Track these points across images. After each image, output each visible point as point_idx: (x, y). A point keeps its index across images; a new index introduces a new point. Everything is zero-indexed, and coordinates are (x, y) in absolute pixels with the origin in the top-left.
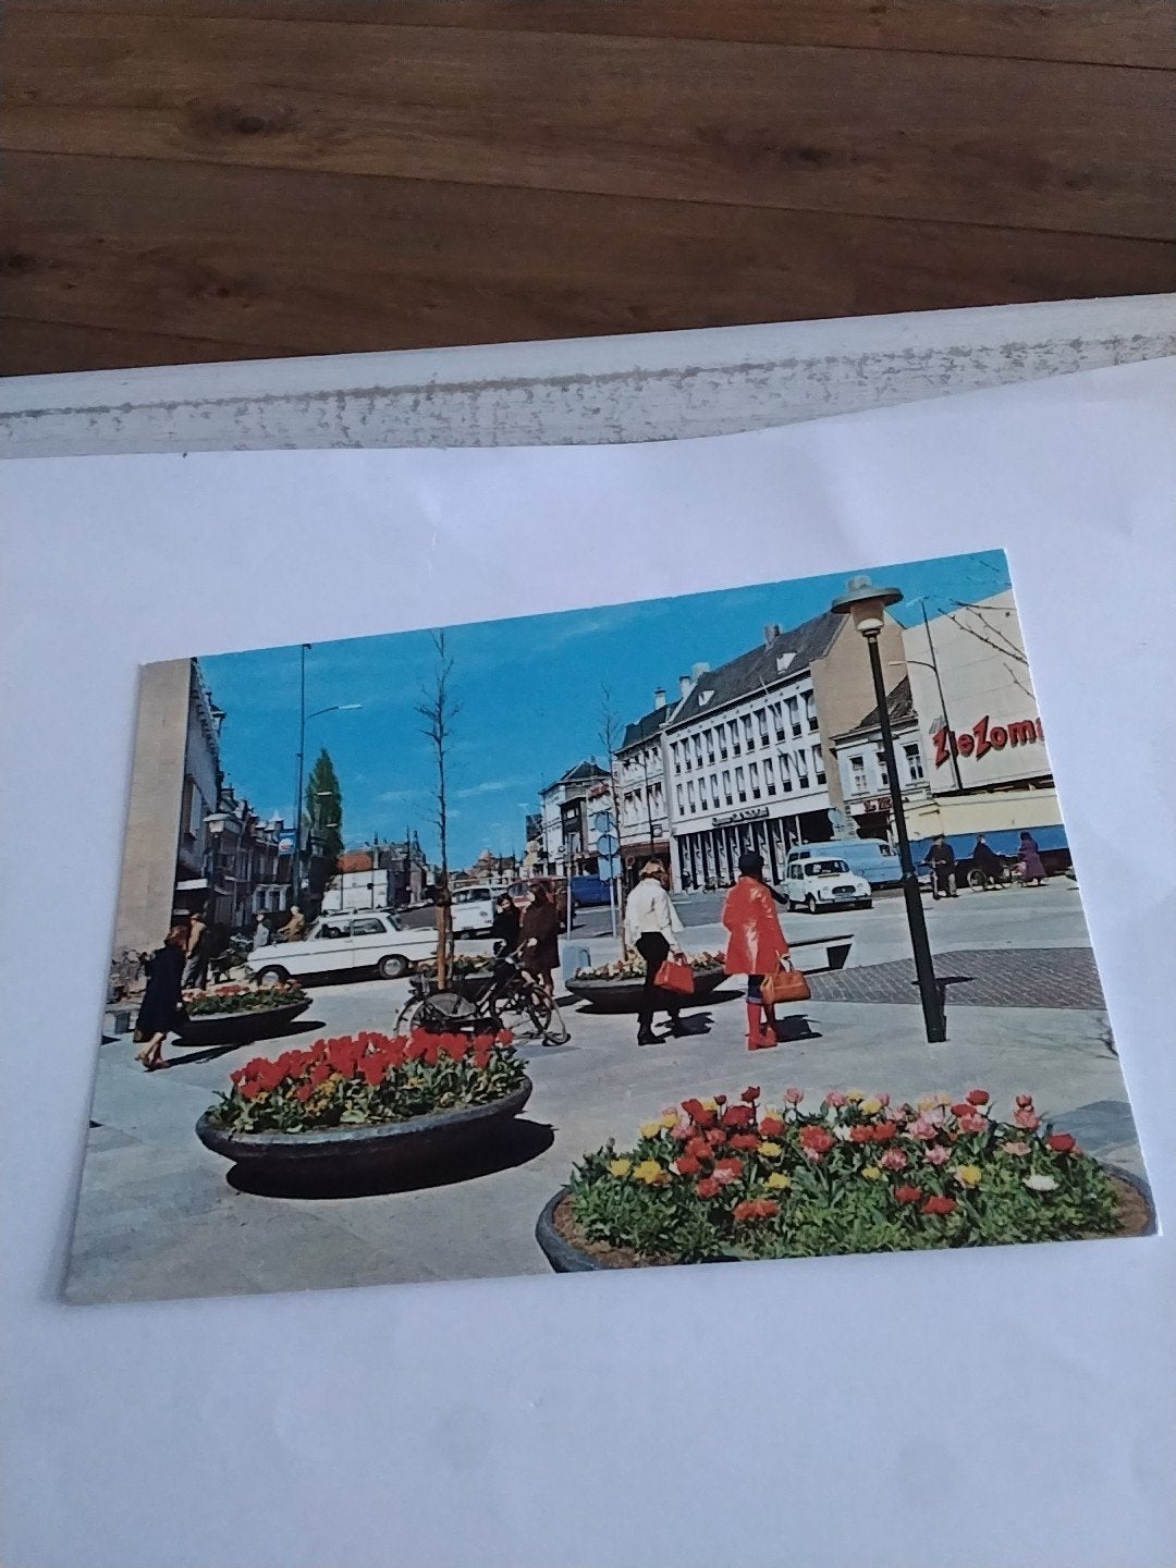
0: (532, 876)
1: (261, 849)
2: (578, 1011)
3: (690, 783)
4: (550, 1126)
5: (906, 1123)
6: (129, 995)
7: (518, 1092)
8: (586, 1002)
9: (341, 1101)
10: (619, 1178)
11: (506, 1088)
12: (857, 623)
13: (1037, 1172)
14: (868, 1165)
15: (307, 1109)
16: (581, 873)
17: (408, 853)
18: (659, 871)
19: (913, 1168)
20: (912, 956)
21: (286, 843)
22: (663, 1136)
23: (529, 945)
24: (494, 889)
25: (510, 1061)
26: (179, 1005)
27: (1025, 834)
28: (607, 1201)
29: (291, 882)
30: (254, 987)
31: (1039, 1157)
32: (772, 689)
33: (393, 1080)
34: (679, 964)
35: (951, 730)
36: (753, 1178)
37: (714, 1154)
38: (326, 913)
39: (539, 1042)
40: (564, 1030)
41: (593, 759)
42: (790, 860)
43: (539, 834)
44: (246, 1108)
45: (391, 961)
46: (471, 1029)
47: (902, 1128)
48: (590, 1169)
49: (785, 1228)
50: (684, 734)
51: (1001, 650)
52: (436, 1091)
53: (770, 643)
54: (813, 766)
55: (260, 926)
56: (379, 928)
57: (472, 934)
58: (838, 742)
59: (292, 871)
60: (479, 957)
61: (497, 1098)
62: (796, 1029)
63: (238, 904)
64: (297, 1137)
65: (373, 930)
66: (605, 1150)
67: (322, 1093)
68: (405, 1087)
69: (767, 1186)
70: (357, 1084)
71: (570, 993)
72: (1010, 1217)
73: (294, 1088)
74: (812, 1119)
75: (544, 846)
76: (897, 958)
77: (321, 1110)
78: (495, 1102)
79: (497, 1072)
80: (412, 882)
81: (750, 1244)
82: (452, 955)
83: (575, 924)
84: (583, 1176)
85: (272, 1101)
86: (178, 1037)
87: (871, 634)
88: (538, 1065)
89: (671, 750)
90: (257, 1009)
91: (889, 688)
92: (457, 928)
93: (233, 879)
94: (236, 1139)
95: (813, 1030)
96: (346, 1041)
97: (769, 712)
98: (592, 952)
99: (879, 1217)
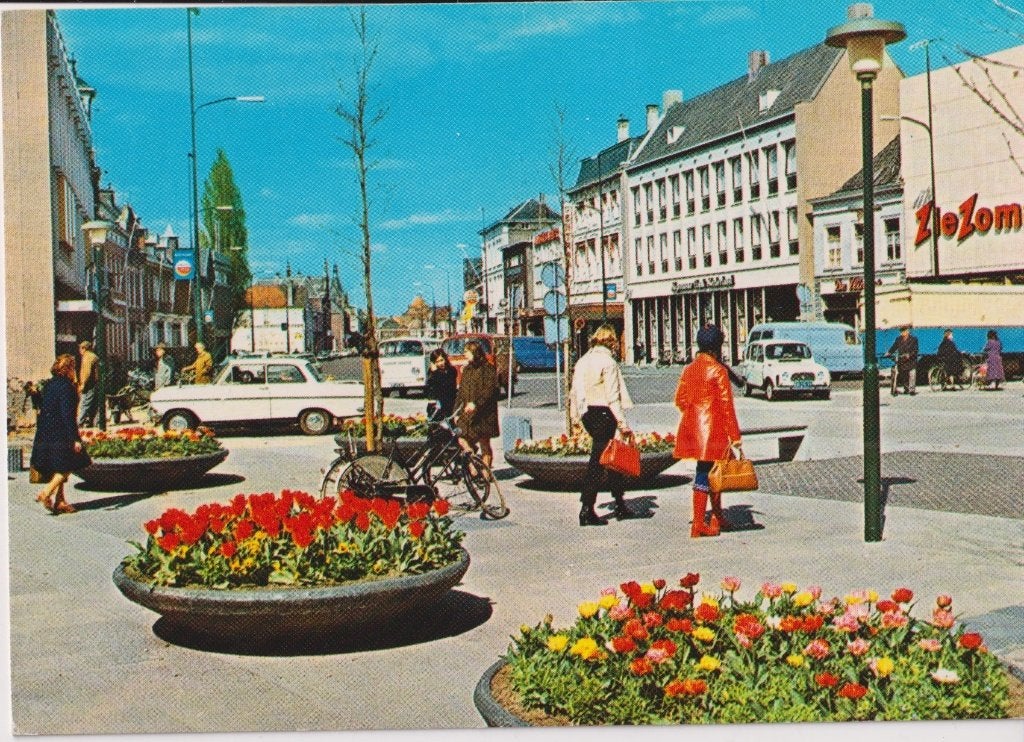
0: (470, 331)
1: (153, 270)
2: (519, 485)
3: (651, 237)
4: (488, 599)
5: (832, 616)
6: (18, 429)
7: (458, 563)
8: (526, 477)
9: (268, 560)
10: (556, 652)
11: (442, 559)
12: (854, 60)
13: (944, 666)
14: (793, 652)
15: (233, 567)
16: (525, 334)
17: (327, 290)
18: (610, 339)
19: (834, 657)
20: (861, 452)
21: (183, 266)
22: (601, 615)
23: (467, 409)
24: (427, 343)
25: (445, 533)
26: (78, 445)
27: (992, 333)
28: (543, 674)
29: (192, 312)
30: (160, 431)
31: (948, 653)
32: (751, 132)
33: (322, 543)
34: (627, 443)
35: (937, 205)
36: (685, 659)
37: (649, 635)
38: (235, 354)
39: (477, 515)
40: (503, 505)
41: (541, 197)
42: (752, 339)
43: (478, 282)
44: (166, 561)
45: (313, 416)
46: (404, 496)
47: (829, 620)
48: (528, 643)
49: (711, 705)
50: (647, 176)
51: (1003, 117)
52: (369, 557)
53: (753, 74)
54: (786, 231)
55: (161, 362)
56: (298, 377)
57: (403, 392)
58: (816, 206)
59: (192, 300)
60: (411, 418)
61: (433, 568)
62: (741, 520)
63: (133, 336)
64: (223, 594)
65: (291, 378)
66: (543, 626)
67: (247, 551)
68: (335, 550)
69: (698, 667)
70: (284, 545)
71: (508, 466)
72: (912, 704)
73: (216, 544)
74: (747, 607)
75: (484, 296)
76: (847, 453)
77: (248, 569)
78: (430, 572)
79: (433, 542)
80: (333, 326)
81: (677, 718)
82: (381, 414)
83: (516, 391)
84: (521, 649)
85: (194, 555)
86: (81, 481)
87: (866, 77)
88: (474, 536)
89: (631, 195)
90: (166, 457)
91: (878, 147)
92: (386, 383)
93: (124, 303)
94: (159, 591)
95: (757, 522)
96: (268, 498)
97: (745, 162)
98: (534, 423)
99: (797, 699)
